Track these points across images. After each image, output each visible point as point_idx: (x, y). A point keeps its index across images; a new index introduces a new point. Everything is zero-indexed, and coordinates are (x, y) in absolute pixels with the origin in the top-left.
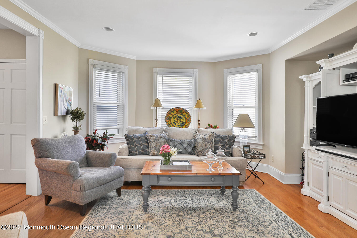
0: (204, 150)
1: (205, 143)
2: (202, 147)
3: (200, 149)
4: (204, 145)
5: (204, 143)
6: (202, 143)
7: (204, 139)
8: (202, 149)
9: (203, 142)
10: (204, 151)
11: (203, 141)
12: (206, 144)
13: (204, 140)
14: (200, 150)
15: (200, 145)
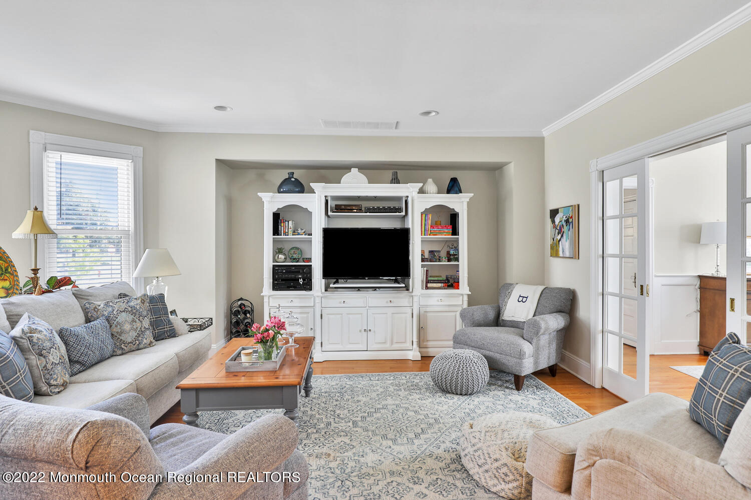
0: (139, 336)
1: (139, 320)
2: (135, 330)
3: (129, 337)
4: (138, 324)
5: (137, 321)
6: (133, 321)
7: (134, 311)
8: (136, 334)
9: (135, 318)
10: (140, 338)
11: (134, 316)
12: (141, 322)
13: (135, 314)
14: (129, 340)
15: (127, 327)
